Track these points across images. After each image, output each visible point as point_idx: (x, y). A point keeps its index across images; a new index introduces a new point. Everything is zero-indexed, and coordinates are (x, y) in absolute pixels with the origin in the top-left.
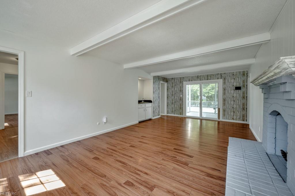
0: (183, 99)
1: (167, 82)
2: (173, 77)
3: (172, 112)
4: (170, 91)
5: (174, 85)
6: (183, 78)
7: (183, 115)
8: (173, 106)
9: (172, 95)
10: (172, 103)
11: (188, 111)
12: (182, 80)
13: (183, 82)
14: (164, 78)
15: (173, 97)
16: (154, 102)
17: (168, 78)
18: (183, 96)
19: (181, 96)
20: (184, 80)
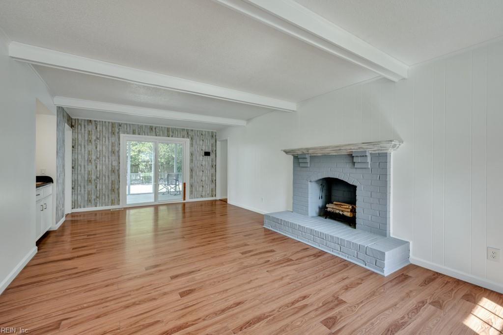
0: (118, 170)
1: (72, 126)
2: (93, 120)
3: (89, 202)
4: (82, 150)
5: (94, 138)
6: (120, 125)
7: (118, 204)
8: (91, 187)
9: (90, 161)
12: (117, 130)
13: (118, 133)
14: (69, 116)
15: (91, 167)
16: (57, 181)
18: (119, 163)
19: (115, 164)
20: (121, 130)
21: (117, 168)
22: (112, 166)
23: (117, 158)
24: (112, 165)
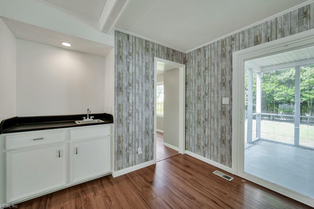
0: (230, 112)
1: (185, 62)
2: (201, 46)
3: (199, 147)
4: (193, 86)
5: (203, 68)
6: (233, 39)
7: (231, 167)
8: (200, 130)
9: (199, 98)
10: (199, 123)
11: (254, 138)
12: (228, 48)
13: (230, 52)
14: (174, 51)
15: (200, 106)
16: (120, 121)
17: (187, 52)
18: (231, 100)
19: (226, 101)
20: (234, 46)
21: (228, 108)
22: (222, 104)
23: (229, 92)
24: (222, 102)
